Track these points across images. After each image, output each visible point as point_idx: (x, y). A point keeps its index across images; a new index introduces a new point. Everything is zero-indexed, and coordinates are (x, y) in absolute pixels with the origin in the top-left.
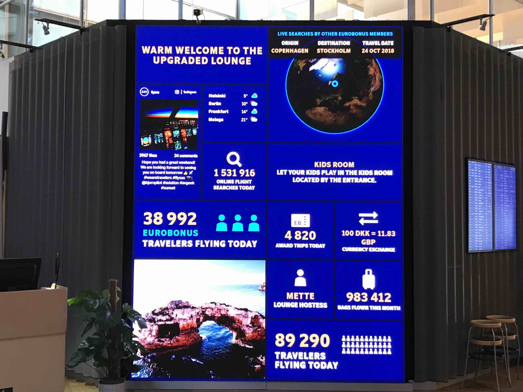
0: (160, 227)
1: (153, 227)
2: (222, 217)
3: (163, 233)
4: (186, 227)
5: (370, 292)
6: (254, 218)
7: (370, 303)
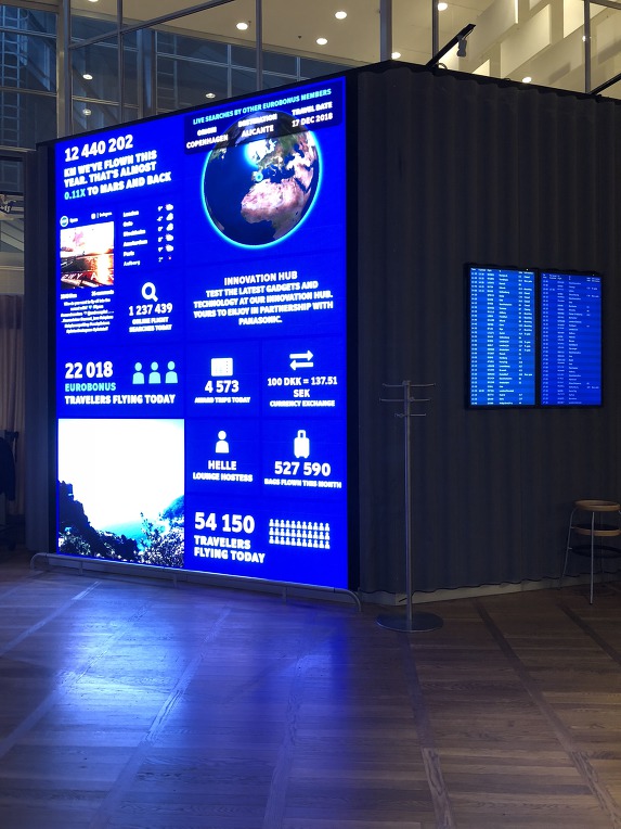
0: (81, 381)
1: (73, 380)
2: (138, 366)
3: (83, 387)
4: (103, 379)
5: (302, 460)
6: (171, 365)
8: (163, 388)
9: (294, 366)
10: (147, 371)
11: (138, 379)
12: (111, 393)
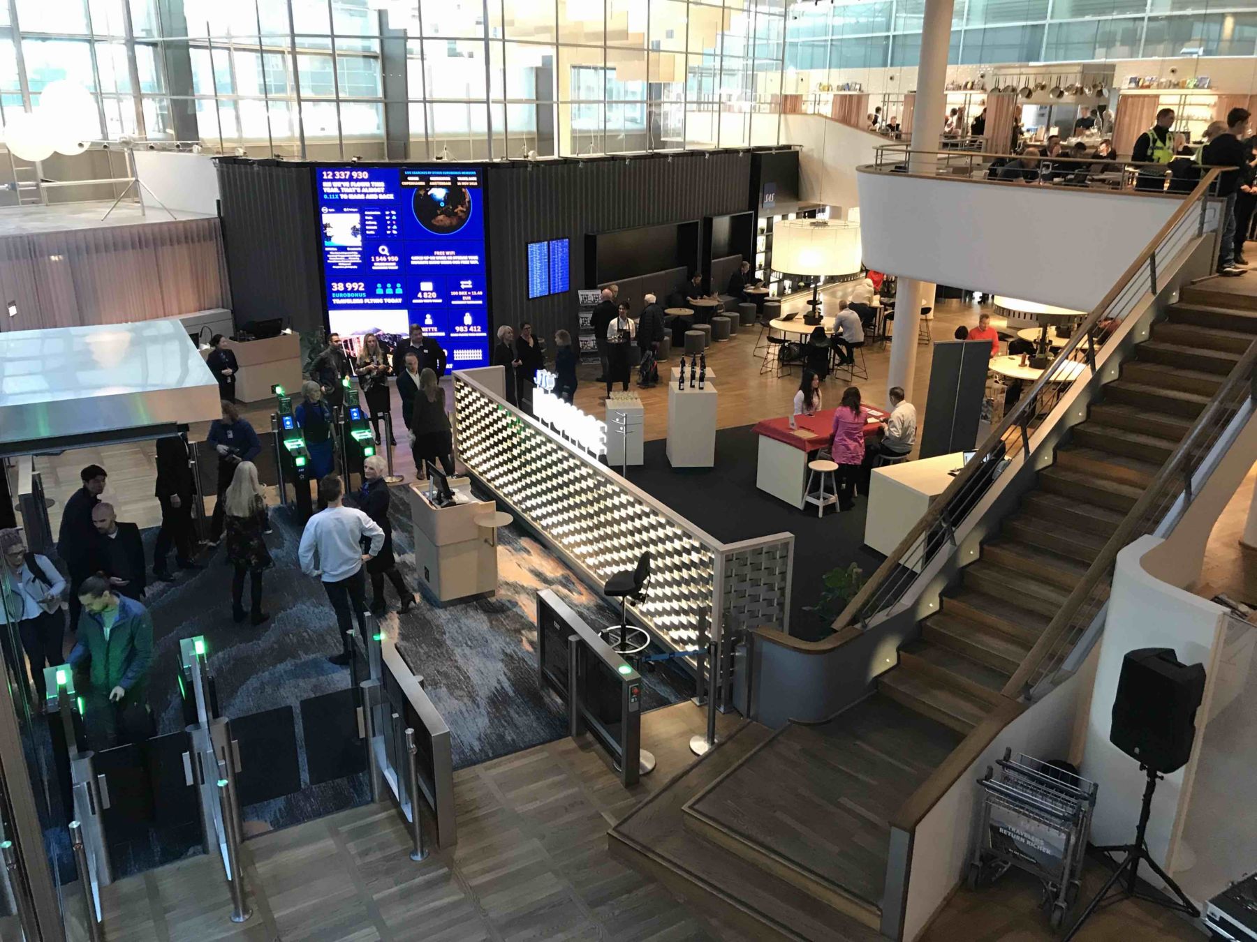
0: (343, 292)
1: (338, 292)
2: (379, 285)
3: (345, 295)
4: (358, 291)
5: (469, 326)
6: (399, 285)
7: (469, 332)
8: (394, 296)
9: (463, 287)
10: (384, 288)
11: (379, 291)
12: (363, 298)
